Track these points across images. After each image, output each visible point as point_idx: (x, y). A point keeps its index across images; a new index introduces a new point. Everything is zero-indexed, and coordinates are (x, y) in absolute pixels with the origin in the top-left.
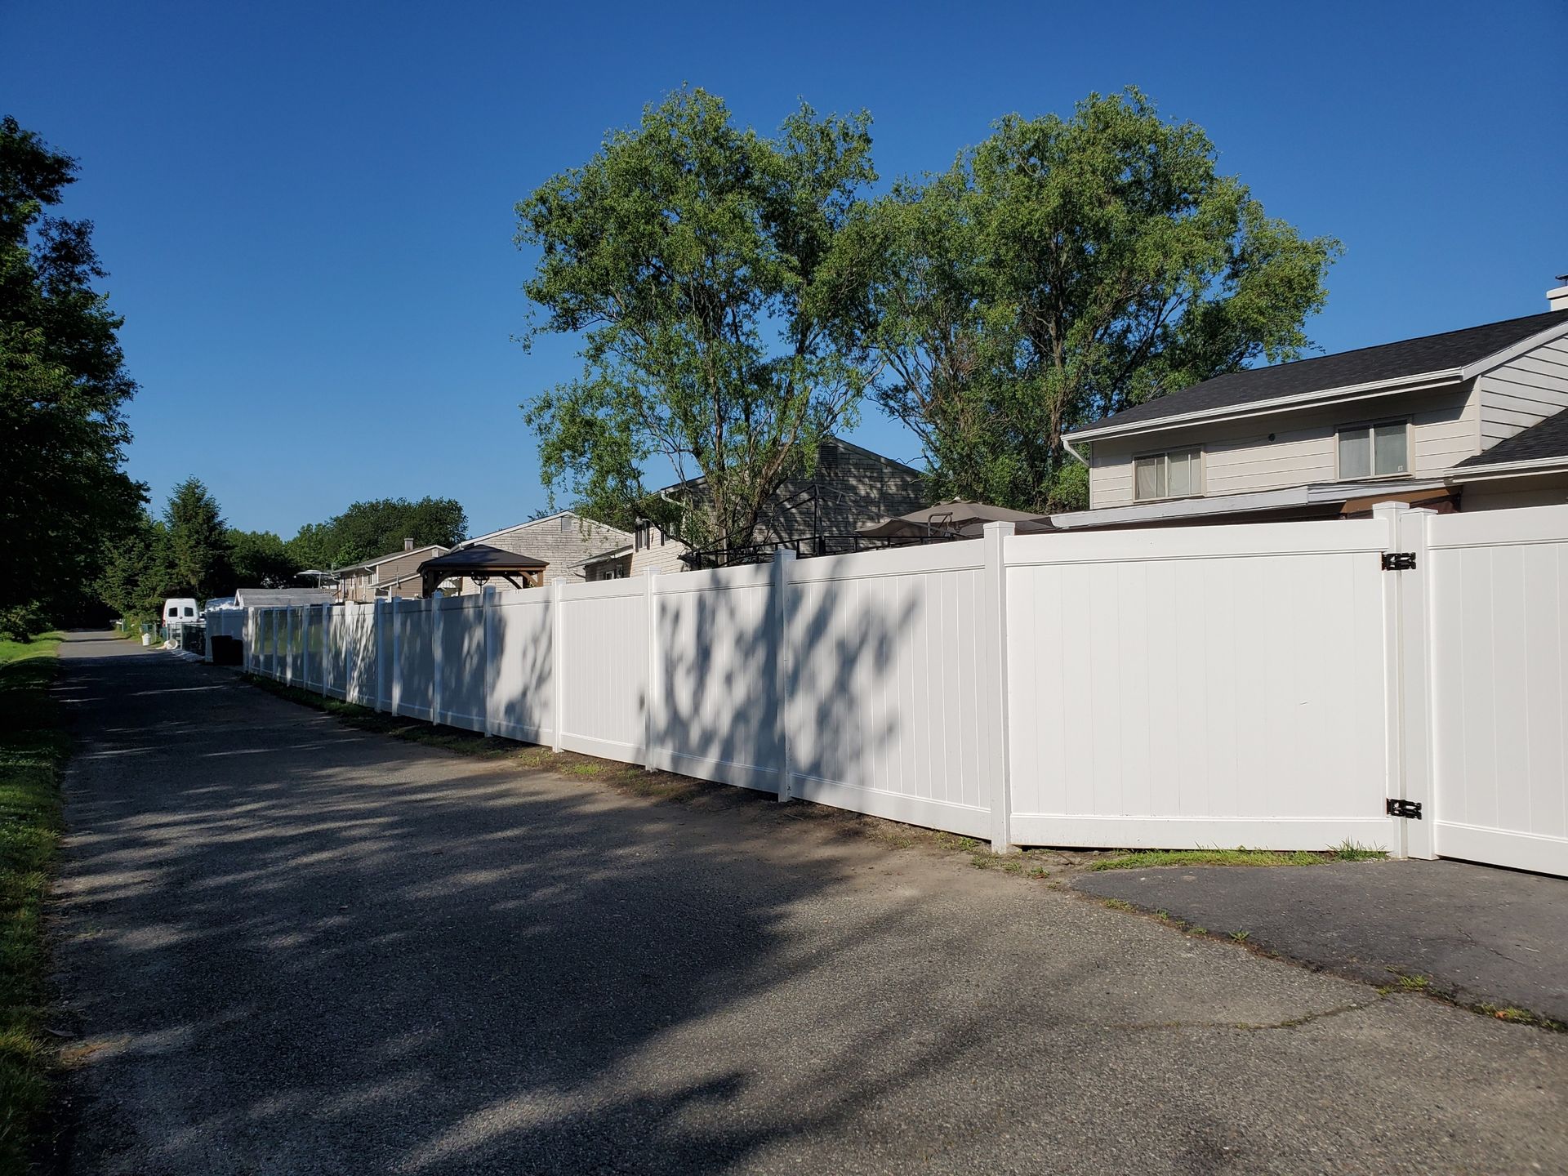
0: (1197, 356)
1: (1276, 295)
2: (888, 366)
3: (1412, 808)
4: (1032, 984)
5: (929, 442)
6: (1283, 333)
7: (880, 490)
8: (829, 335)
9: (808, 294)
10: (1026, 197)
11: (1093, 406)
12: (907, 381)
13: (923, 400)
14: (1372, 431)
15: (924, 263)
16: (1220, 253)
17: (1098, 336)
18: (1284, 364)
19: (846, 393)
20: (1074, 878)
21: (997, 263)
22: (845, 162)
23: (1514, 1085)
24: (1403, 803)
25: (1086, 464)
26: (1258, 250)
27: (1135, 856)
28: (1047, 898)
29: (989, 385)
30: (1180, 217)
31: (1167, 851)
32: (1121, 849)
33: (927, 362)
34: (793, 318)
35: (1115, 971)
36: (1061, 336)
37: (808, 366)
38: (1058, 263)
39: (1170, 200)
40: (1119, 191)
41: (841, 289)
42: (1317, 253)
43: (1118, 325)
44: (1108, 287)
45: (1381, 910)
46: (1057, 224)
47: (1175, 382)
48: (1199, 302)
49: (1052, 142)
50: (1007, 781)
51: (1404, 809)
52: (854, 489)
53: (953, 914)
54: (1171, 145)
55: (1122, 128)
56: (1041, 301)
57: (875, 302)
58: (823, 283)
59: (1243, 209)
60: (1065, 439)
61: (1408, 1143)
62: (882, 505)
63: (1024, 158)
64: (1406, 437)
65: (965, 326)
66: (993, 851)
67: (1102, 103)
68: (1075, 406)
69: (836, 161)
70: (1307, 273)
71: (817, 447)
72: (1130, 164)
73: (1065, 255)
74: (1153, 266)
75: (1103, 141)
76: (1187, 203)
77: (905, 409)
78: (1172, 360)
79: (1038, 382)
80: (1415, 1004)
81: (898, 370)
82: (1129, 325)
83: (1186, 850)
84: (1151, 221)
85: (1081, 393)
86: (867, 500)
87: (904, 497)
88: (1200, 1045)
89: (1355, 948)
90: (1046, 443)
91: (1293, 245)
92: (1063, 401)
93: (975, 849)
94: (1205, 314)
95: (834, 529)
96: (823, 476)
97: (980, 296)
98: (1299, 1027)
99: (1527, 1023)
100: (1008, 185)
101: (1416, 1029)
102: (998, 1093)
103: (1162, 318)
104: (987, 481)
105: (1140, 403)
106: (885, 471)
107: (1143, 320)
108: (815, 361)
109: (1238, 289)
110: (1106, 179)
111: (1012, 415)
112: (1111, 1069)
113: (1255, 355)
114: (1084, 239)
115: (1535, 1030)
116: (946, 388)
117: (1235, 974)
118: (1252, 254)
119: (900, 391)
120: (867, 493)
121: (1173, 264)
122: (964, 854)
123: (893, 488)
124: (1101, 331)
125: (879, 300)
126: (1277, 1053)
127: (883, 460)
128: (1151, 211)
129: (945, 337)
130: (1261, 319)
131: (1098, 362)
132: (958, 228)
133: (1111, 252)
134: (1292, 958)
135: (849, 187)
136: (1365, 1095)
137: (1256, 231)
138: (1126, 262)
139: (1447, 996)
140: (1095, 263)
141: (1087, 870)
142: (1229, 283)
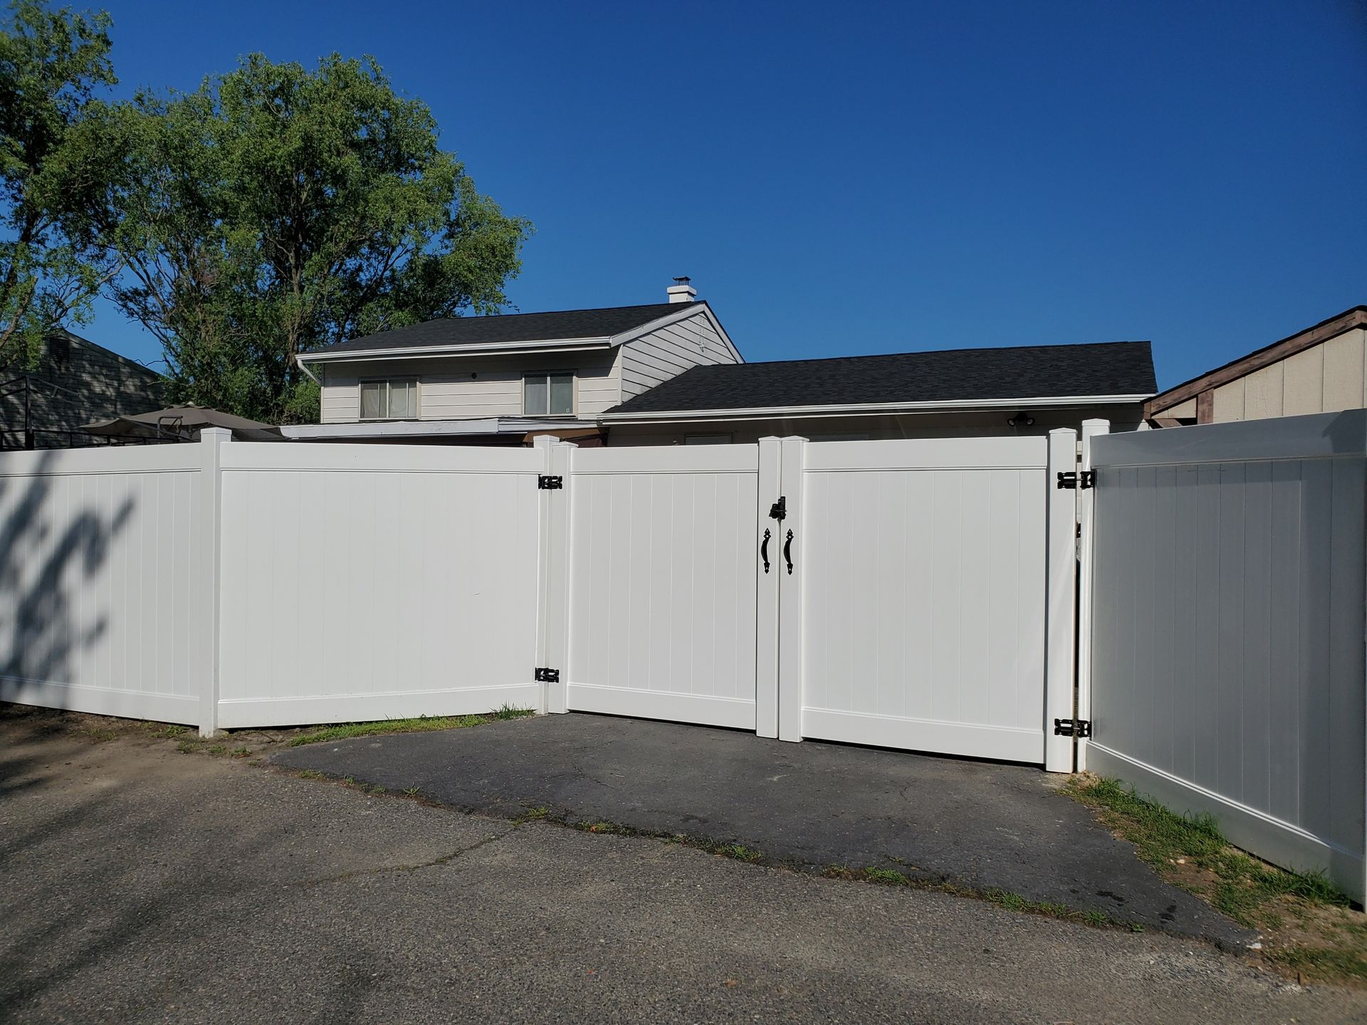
0: (418, 300)
1: (483, 258)
2: (127, 268)
3: (552, 674)
4: (220, 856)
5: (169, 346)
6: (487, 291)
7: (117, 389)
8: (62, 228)
9: (34, 182)
10: (270, 133)
11: (327, 332)
12: (148, 286)
13: (164, 307)
14: (549, 378)
15: (168, 176)
16: (439, 215)
17: (333, 270)
18: (488, 316)
19: (78, 289)
20: (275, 754)
21: (241, 189)
22: (81, 57)
23: (596, 882)
24: (547, 671)
25: (318, 383)
26: (470, 219)
27: (331, 731)
28: (247, 775)
29: (230, 301)
30: (407, 178)
31: (360, 723)
32: (320, 725)
33: (170, 271)
34: (18, 204)
35: (300, 834)
36: (299, 266)
37: (34, 256)
38: (299, 199)
39: (400, 162)
40: (355, 145)
41: (74, 185)
42: (514, 229)
43: (351, 263)
44: (342, 229)
45: (523, 758)
46: (298, 164)
47: (398, 320)
48: (420, 254)
49: (296, 88)
50: (216, 670)
51: (547, 675)
52: (88, 385)
53: (152, 799)
54: (401, 115)
55: (361, 91)
56: (283, 231)
57: (114, 203)
58: (54, 175)
59: (458, 181)
60: (300, 358)
61: (516, 941)
62: (118, 403)
63: (269, 97)
64: (572, 386)
65: (209, 243)
66: (200, 735)
67: (343, 64)
68: (312, 330)
69: (71, 55)
70: (506, 244)
71: (44, 339)
72: (366, 123)
73: (305, 194)
74: (382, 216)
75: (343, 98)
76: (413, 167)
77: (145, 313)
78: (397, 300)
79: (278, 304)
80: (538, 830)
81: (138, 273)
82: (361, 265)
83: (377, 722)
84: (383, 177)
85: (317, 319)
86: (103, 397)
87: (143, 398)
88: (366, 890)
89: (500, 790)
90: (284, 360)
91: (499, 220)
92: (300, 324)
93: (182, 736)
94: (425, 265)
95: (64, 423)
96: (51, 368)
97: (222, 216)
98: (449, 862)
99: (611, 833)
100: (253, 119)
101: (535, 849)
102: (169, 966)
103: (390, 262)
104: (226, 390)
105: (368, 334)
106: (123, 370)
107: (375, 263)
108: (44, 252)
109: (453, 248)
110: (344, 132)
111: (252, 331)
112: (284, 924)
113: (465, 306)
114: (323, 182)
115: (615, 836)
116: (189, 298)
117: (404, 824)
118: (464, 222)
119: (140, 294)
120: (103, 391)
121: (399, 218)
122: (170, 741)
123: (132, 388)
124: (336, 267)
125: (119, 202)
126: (428, 886)
127: (120, 360)
128: (383, 169)
129: (187, 250)
130: (470, 275)
131: (332, 294)
132: (201, 149)
133: (346, 198)
134: (451, 805)
135: (85, 82)
136: (490, 908)
137: (468, 202)
138: (360, 209)
139: (559, 820)
140: (332, 205)
141: (287, 746)
142: (446, 241)
